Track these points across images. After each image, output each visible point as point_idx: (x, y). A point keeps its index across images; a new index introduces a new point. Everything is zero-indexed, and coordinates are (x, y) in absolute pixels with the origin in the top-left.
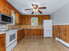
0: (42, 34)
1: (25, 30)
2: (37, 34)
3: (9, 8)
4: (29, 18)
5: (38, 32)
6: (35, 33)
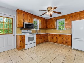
0: (69, 43)
1: (48, 35)
2: (62, 42)
3: (31, 17)
4: (53, 21)
5: (63, 38)
6: (59, 39)
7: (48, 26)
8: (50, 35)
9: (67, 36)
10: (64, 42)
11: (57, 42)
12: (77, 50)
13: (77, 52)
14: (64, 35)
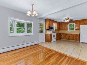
0: (78, 39)
5: (73, 36)
6: (70, 37)
7: (61, 28)
8: (63, 34)
9: (76, 34)
10: (74, 39)
11: (69, 39)
12: (83, 43)
13: (83, 44)
14: (74, 34)
